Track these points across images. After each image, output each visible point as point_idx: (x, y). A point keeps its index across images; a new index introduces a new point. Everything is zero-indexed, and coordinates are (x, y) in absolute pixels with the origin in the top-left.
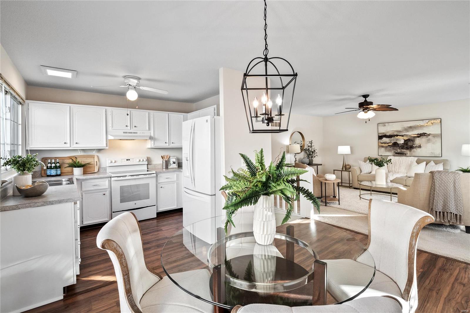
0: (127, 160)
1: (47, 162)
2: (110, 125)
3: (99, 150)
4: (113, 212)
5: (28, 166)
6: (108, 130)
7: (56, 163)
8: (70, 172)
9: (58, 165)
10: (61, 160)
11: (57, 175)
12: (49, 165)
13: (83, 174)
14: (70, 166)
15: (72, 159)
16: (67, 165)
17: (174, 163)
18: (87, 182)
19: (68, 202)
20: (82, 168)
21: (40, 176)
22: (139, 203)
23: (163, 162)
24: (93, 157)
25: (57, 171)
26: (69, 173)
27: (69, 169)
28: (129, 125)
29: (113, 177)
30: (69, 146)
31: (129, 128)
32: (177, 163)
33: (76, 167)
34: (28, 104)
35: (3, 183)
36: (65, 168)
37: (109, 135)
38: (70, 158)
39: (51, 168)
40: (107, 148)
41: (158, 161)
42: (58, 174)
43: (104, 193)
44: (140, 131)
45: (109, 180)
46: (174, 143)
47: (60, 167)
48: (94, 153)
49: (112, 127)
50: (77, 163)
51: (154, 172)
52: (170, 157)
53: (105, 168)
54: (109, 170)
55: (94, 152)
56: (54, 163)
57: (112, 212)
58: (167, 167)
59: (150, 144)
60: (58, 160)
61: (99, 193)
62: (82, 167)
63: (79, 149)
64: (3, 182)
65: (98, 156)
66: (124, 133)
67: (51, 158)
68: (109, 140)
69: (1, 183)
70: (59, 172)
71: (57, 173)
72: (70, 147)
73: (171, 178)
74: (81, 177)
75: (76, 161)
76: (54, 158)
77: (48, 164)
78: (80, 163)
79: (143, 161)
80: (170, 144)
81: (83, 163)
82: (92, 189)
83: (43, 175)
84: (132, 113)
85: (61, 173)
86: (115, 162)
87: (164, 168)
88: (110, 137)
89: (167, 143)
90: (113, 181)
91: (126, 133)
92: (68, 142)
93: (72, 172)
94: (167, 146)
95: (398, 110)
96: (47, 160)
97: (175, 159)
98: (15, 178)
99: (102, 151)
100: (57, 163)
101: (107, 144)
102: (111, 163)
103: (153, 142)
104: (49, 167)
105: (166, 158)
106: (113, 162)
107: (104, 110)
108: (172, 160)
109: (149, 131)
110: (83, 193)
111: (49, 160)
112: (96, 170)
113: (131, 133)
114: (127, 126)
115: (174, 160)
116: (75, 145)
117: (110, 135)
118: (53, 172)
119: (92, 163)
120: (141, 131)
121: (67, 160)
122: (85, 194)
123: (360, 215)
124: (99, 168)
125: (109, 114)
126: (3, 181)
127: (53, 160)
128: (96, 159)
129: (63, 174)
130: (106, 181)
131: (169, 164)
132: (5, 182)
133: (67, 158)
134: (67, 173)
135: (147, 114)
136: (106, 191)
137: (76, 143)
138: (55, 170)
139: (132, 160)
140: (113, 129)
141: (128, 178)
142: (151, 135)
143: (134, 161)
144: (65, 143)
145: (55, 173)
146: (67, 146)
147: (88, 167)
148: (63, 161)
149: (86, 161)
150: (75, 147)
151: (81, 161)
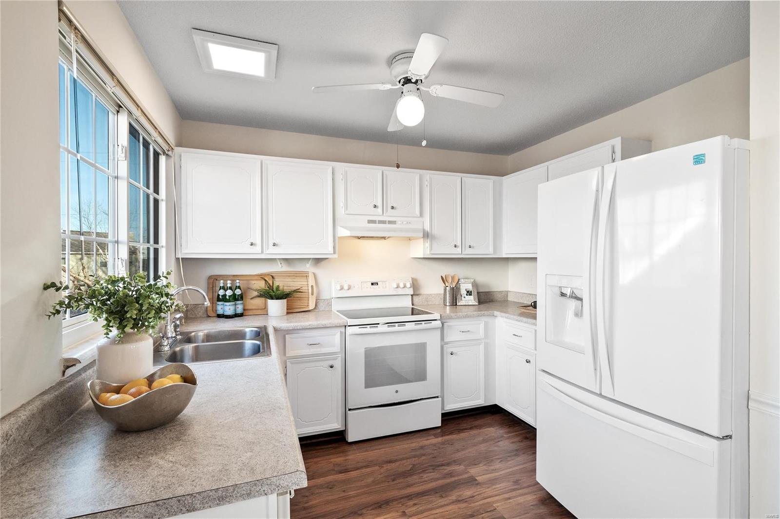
0: (372, 284)
1: (217, 284)
2: (340, 204)
3: (318, 261)
4: (350, 410)
5: (133, 313)
6: (337, 216)
7: (234, 288)
8: (261, 309)
9: (238, 292)
10: (245, 282)
11: (236, 316)
12: (221, 292)
13: (287, 313)
14: (260, 296)
15: (265, 280)
16: (256, 294)
17: (469, 293)
19: (255, 497)
20: (285, 301)
21: (206, 316)
22: (406, 391)
23: (445, 290)
24: (305, 275)
25: (237, 306)
26: (259, 311)
27: (260, 301)
28: (379, 204)
29: (349, 326)
30: (260, 252)
31: (380, 210)
32: (475, 293)
33: (272, 299)
34: (181, 156)
35: (68, 367)
36: (251, 299)
37: (339, 227)
38: (262, 277)
39: (224, 299)
40: (336, 256)
41: (434, 288)
42: (237, 313)
43: (331, 363)
44: (402, 219)
45: (341, 332)
46: (473, 247)
47: (241, 297)
48: (308, 268)
49: (346, 208)
50: (275, 289)
51: (437, 316)
52: (459, 280)
53: (328, 300)
54: (336, 306)
55: (308, 265)
56: (231, 288)
57: (347, 409)
58: (454, 303)
59: (420, 249)
60: (238, 281)
61: (321, 363)
62: (285, 299)
63: (279, 259)
64: (69, 364)
65: (315, 274)
66: (370, 222)
67: (225, 277)
68: (339, 237)
69: (62, 368)
70: (240, 309)
71: (235, 310)
72: (262, 252)
73: (472, 332)
74: (283, 325)
75: (273, 284)
76: (232, 278)
77: (220, 289)
78: (281, 288)
79: (405, 286)
80: (465, 249)
81: (287, 290)
82: (308, 352)
83: (211, 313)
84: (387, 176)
85: (244, 310)
86: (349, 288)
87: (448, 304)
88: (343, 232)
89: (458, 247)
90: (350, 335)
91: (374, 222)
92: (258, 241)
93: (265, 308)
94: (456, 253)
96: (217, 282)
97: (470, 285)
98: (102, 350)
99: (323, 263)
100: (236, 289)
101: (334, 248)
102: (341, 291)
103: (428, 245)
104: (220, 297)
105: (450, 280)
106: (346, 287)
107: (330, 171)
108: (465, 286)
109: (421, 219)
110: (288, 363)
111: (222, 281)
112: (312, 306)
113: (383, 222)
114: (375, 206)
115: (470, 287)
116: (272, 250)
117: (343, 227)
118: (228, 308)
119: (304, 289)
120: (406, 219)
121: (255, 282)
122: (292, 363)
124: (316, 300)
125: (339, 177)
126: (67, 360)
127: (229, 282)
128: (311, 281)
129: (246, 312)
130: (335, 335)
131: (459, 296)
132: (74, 365)
133: (256, 278)
134: (255, 311)
135: (417, 178)
136: (335, 359)
137: (274, 245)
138: (233, 303)
139: (383, 284)
140: (347, 212)
141: (382, 328)
142: (424, 228)
143: (386, 287)
144: (252, 244)
145: (231, 310)
146: (254, 252)
147: (295, 299)
148: (248, 284)
149: (292, 284)
150: (271, 253)
151: (282, 285)
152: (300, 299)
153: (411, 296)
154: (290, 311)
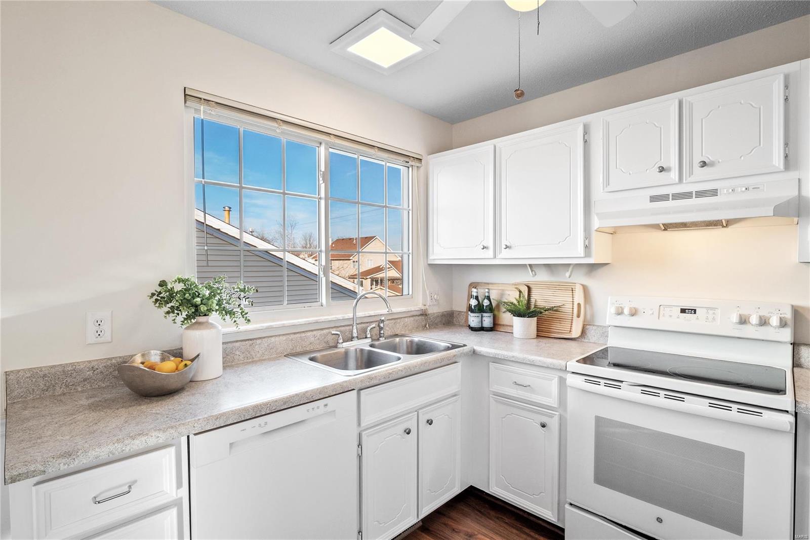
0: (683, 311)
3: (591, 268)
4: (570, 504)
6: (593, 197)
10: (499, 291)
15: (519, 291)
20: (536, 320)
21: (466, 325)
24: (570, 288)
25: (484, 319)
28: (673, 163)
29: (571, 372)
30: (493, 257)
31: (674, 175)
33: (520, 316)
36: (502, 313)
37: (594, 215)
38: (514, 287)
40: (619, 261)
42: (484, 326)
43: (544, 420)
48: (576, 277)
53: (604, 328)
55: (576, 274)
61: (531, 415)
62: (535, 317)
65: (585, 289)
66: (654, 199)
70: (487, 323)
71: (482, 323)
72: (495, 257)
81: (541, 306)
82: (513, 392)
84: (690, 105)
85: (494, 324)
86: (634, 312)
91: (664, 198)
92: (491, 245)
99: (601, 271)
102: (620, 316)
107: (580, 131)
112: (576, 333)
113: (686, 195)
114: (662, 169)
116: (505, 254)
120: (742, 181)
121: (510, 292)
124: (584, 325)
125: (598, 136)
130: (551, 380)
136: (551, 416)
138: (479, 315)
139: (708, 313)
140: (609, 189)
141: (626, 392)
142: (804, 193)
143: (714, 319)
144: (484, 248)
145: (474, 321)
146: (486, 257)
147: (551, 320)
148: (502, 295)
149: (552, 298)
150: (505, 257)
151: (540, 299)
152: (560, 320)
153: (791, 347)
154: (542, 333)
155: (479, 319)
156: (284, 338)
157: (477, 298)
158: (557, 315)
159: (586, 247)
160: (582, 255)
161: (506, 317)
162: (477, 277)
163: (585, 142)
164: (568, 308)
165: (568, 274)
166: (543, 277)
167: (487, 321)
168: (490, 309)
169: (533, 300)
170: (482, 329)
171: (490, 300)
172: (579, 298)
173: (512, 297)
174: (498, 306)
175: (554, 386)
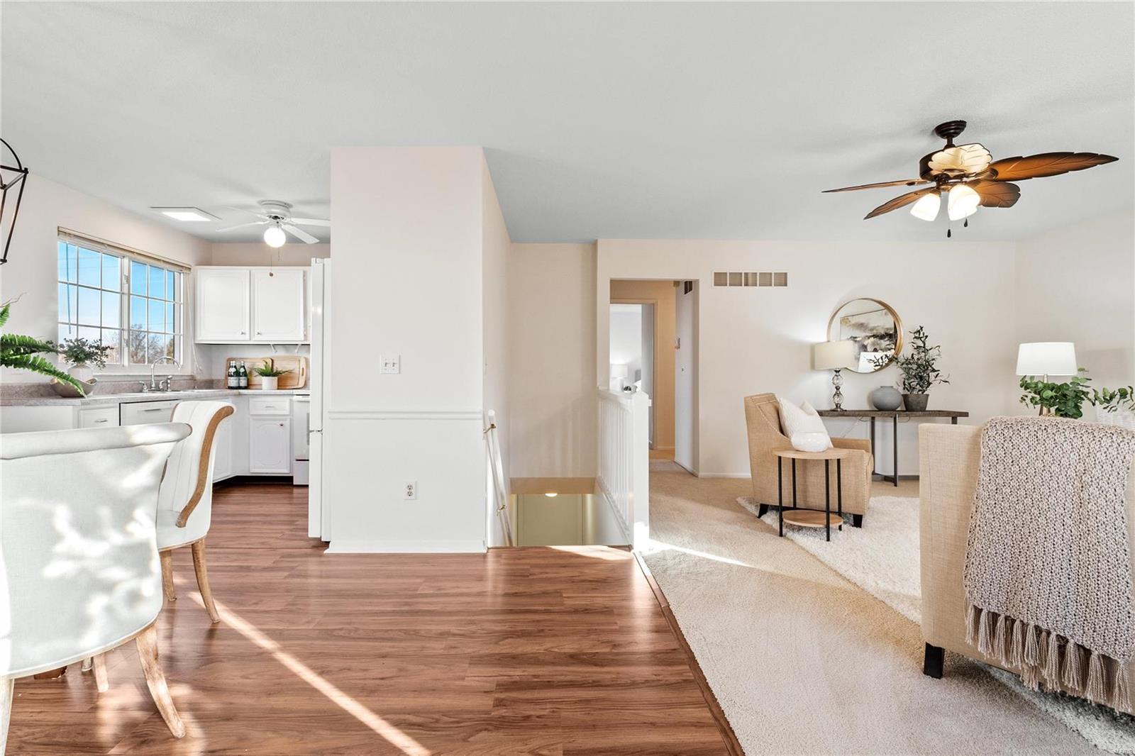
4: (296, 460)
9: (241, 370)
10: (246, 363)
13: (276, 387)
15: (266, 363)
18: (255, 399)
20: (275, 378)
24: (297, 359)
25: (241, 380)
33: (266, 376)
36: (253, 376)
38: (263, 360)
43: (281, 423)
45: (290, 400)
61: (275, 422)
62: (277, 376)
65: (306, 360)
71: (240, 383)
72: (250, 339)
75: (271, 365)
81: (279, 370)
82: (265, 413)
83: (226, 386)
85: (248, 384)
92: (247, 332)
95: (1117, 159)
110: (250, 419)
112: (300, 385)
121: (259, 363)
122: (254, 419)
123: (843, 584)
124: (306, 379)
130: (286, 402)
133: (257, 360)
134: (255, 384)
136: (286, 420)
137: (259, 334)
138: (237, 378)
144: (242, 333)
145: (233, 383)
146: (245, 339)
147: (287, 378)
148: (253, 365)
149: (287, 366)
150: (257, 339)
151: (278, 366)
152: (292, 378)
154: (280, 386)
155: (237, 381)
156: (109, 383)
157: (235, 367)
158: (292, 375)
159: (305, 335)
160: (303, 339)
161: (257, 379)
162: (234, 354)
163: (304, 280)
164: (297, 371)
165: (296, 351)
166: (281, 353)
167: (243, 382)
168: (245, 374)
169: (275, 368)
170: (239, 388)
171: (245, 368)
172: (303, 365)
173: (262, 366)
174: (251, 372)
175: (287, 405)
